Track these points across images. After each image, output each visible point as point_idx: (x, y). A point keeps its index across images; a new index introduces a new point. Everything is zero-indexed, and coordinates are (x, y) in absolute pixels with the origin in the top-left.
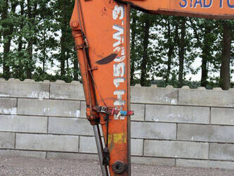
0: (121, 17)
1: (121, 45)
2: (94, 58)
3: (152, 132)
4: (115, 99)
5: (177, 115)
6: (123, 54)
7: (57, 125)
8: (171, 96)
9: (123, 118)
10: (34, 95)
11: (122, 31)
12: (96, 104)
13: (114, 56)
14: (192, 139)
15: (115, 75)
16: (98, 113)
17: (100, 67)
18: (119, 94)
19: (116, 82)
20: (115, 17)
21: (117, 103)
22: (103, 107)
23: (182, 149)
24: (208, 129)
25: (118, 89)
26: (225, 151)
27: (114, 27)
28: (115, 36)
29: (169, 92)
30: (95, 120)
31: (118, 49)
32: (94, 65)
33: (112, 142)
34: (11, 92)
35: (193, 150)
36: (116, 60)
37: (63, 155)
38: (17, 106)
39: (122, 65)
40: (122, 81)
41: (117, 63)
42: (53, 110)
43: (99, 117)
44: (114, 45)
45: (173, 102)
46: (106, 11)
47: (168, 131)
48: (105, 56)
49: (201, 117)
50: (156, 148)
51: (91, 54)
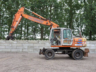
3: (24, 48)
5: (28, 45)
7: (7, 47)
8: (27, 41)
10: (3, 42)
14: (30, 48)
23: (29, 50)
24: (33, 47)
26: (36, 50)
35: (31, 50)
37: (8, 52)
42: (6, 45)
45: (27, 42)
47: (26, 47)
49: (32, 45)
50: (24, 50)
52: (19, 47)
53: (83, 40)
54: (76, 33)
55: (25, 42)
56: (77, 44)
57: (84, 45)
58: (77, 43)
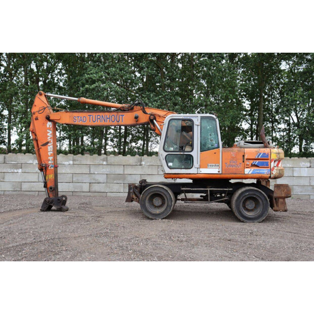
0: (51, 127)
1: (51, 138)
2: (40, 144)
3: (94, 179)
4: (49, 160)
5: (106, 170)
6: (52, 141)
8: (103, 160)
9: (52, 168)
10: (31, 162)
11: (51, 132)
12: (41, 162)
13: (48, 143)
14: (115, 182)
15: (49, 150)
16: (42, 167)
17: (43, 147)
18: (51, 158)
19: (49, 154)
20: (48, 126)
21: (50, 162)
22: (44, 164)
23: (110, 188)
24: (123, 176)
25: (51, 156)
27: (48, 131)
28: (48, 134)
29: (102, 158)
30: (41, 170)
31: (50, 140)
32: (40, 146)
33: (48, 178)
34: (18, 160)
35: (115, 188)
36: (49, 144)
38: (21, 168)
39: (52, 146)
40: (52, 153)
41: (49, 146)
43: (43, 168)
44: (48, 138)
45: (105, 163)
46: (44, 124)
47: (102, 179)
48: (44, 143)
49: (119, 170)
50: (96, 188)
51: (39, 142)
52: (80, 178)
53: (274, 156)
54: (282, 133)
55: (97, 162)
56: (253, 169)
57: (275, 172)
58: (253, 165)
